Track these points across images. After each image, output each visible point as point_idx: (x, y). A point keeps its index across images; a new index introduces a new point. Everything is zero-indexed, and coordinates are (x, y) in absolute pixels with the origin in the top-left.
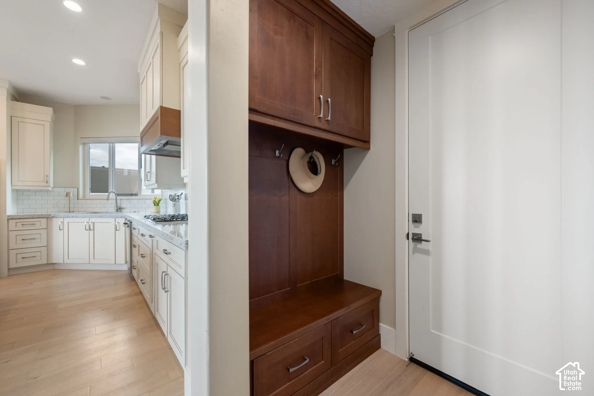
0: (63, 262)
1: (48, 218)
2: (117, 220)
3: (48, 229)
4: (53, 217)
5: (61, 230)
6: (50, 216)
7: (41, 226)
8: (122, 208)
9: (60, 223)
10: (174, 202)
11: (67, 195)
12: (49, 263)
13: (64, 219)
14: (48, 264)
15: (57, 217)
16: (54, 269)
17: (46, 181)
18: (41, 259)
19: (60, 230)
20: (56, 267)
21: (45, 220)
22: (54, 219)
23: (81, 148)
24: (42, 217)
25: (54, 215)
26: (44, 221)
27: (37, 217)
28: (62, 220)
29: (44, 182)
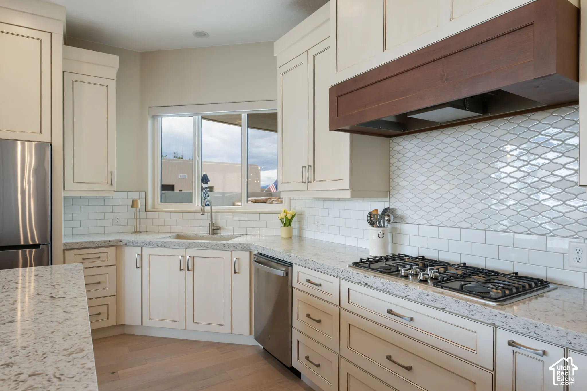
0: (141, 324)
1: (118, 245)
2: (236, 254)
3: (117, 265)
4: (126, 244)
5: (138, 269)
6: (121, 244)
7: (107, 260)
8: (220, 227)
9: (137, 255)
10: (380, 230)
11: (134, 204)
12: (118, 324)
13: (143, 248)
14: (117, 326)
15: (132, 246)
16: (124, 334)
17: (110, 183)
18: (108, 318)
19: (137, 267)
20: (127, 331)
21: (114, 249)
22: (127, 249)
23: (150, 122)
24: (110, 245)
25: (126, 242)
26: (111, 251)
27: (102, 245)
28: (138, 250)
29: (107, 183)
